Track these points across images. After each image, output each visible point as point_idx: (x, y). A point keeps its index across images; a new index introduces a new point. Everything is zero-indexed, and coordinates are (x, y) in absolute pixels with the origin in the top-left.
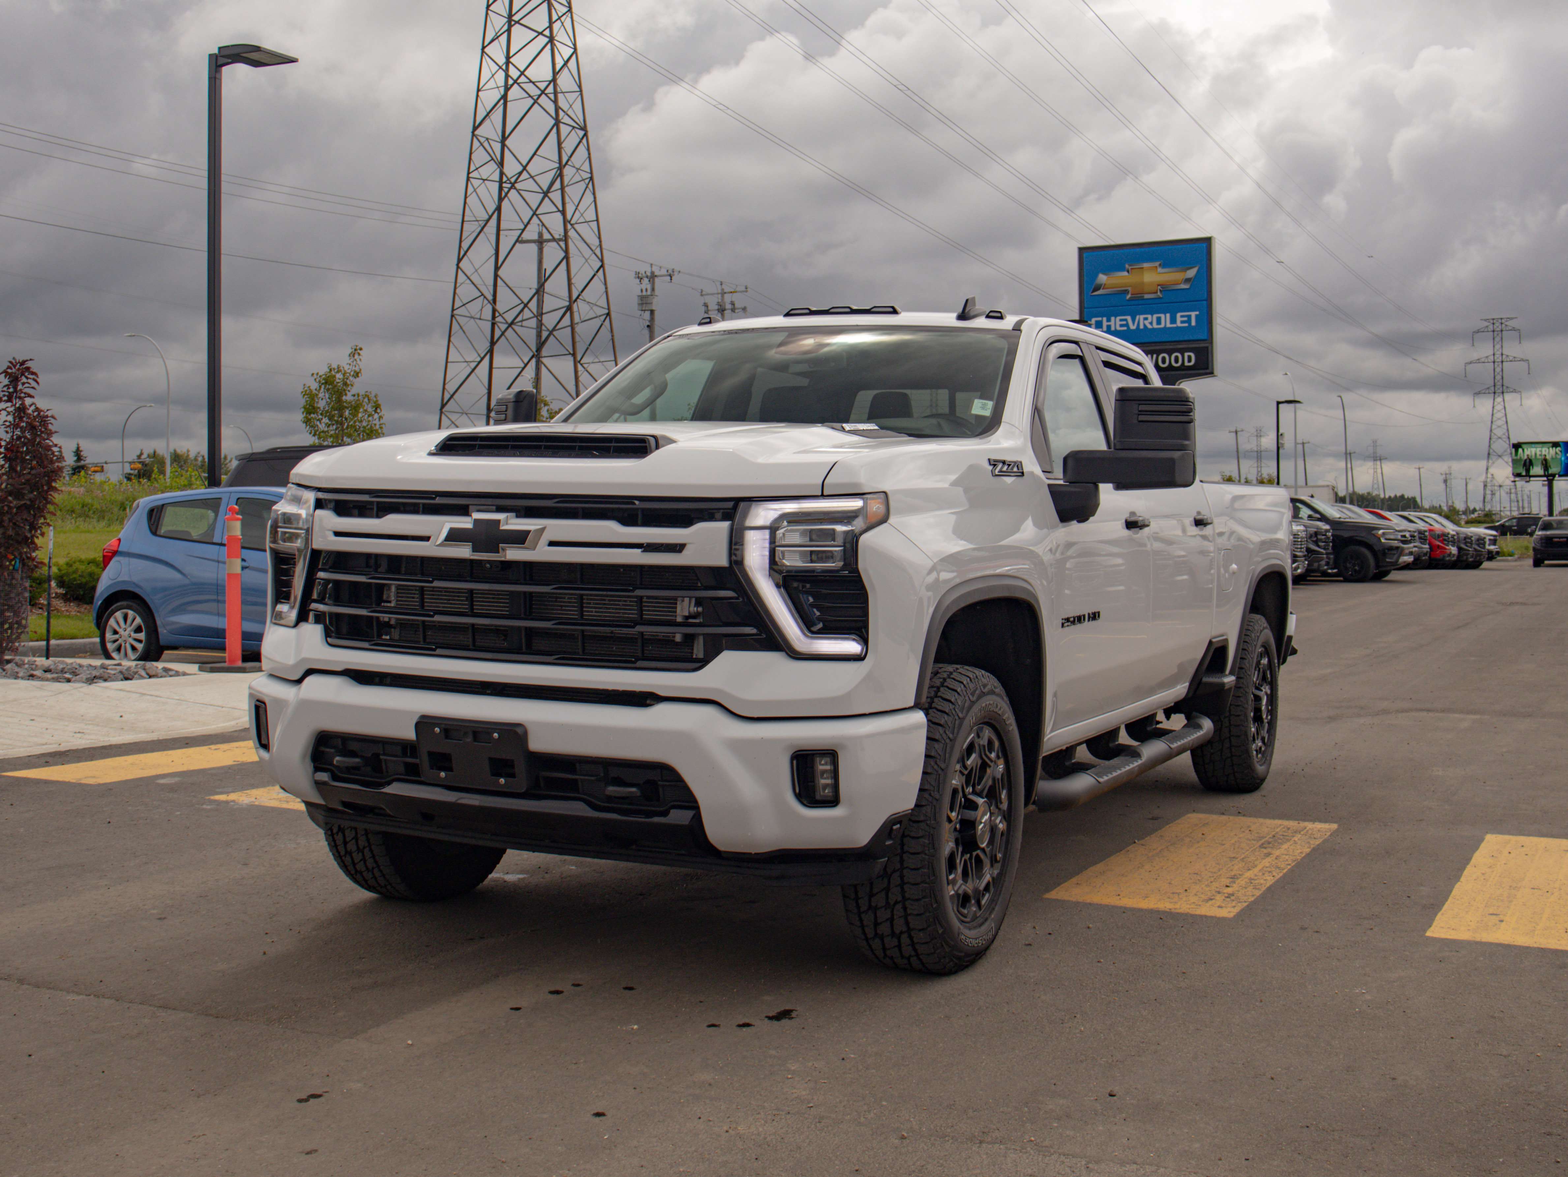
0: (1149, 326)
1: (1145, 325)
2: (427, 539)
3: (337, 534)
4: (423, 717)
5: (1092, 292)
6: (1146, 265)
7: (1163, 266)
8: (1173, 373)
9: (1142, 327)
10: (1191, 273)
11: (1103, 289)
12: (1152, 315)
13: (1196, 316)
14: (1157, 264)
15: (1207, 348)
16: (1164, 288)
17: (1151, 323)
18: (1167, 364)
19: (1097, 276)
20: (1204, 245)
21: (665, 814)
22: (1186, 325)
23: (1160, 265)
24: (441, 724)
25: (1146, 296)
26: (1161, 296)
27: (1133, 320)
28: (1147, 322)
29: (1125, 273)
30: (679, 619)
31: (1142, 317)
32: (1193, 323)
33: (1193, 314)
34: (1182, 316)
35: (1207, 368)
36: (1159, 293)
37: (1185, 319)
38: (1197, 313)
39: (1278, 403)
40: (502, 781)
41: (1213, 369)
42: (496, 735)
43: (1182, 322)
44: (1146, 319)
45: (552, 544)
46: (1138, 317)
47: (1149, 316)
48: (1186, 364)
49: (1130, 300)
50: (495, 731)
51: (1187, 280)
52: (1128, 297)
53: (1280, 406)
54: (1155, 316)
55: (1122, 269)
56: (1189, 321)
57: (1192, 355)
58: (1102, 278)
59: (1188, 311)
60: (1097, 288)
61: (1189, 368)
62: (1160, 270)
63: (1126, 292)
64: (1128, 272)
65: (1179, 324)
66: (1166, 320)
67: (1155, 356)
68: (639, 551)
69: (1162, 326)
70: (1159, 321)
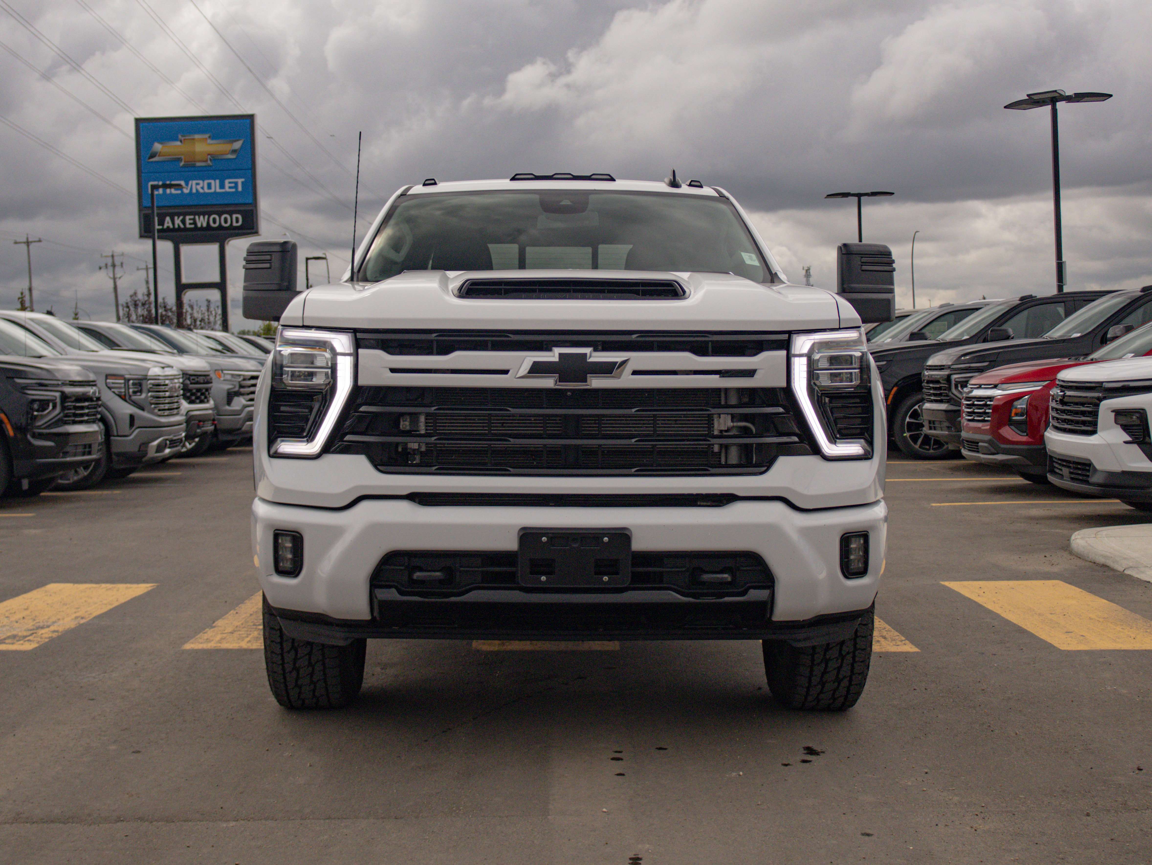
0: (201, 191)
1: (197, 190)
2: (506, 372)
3: (393, 370)
4: (523, 529)
5: (150, 158)
6: (197, 136)
7: (212, 138)
8: (222, 232)
9: (194, 191)
10: (237, 145)
11: (159, 156)
12: (203, 181)
13: (242, 183)
14: (207, 136)
15: (252, 211)
16: (214, 157)
17: (203, 188)
18: (217, 224)
19: (152, 144)
20: (248, 121)
21: (744, 593)
22: (233, 190)
23: (210, 137)
24: (548, 533)
25: (198, 164)
26: (211, 164)
27: (187, 184)
28: (199, 187)
29: (179, 143)
30: (716, 433)
31: (194, 182)
32: (240, 189)
33: (240, 181)
34: (230, 183)
35: (253, 228)
36: (209, 162)
37: (233, 185)
38: (243, 180)
39: (307, 259)
40: (606, 578)
41: (257, 228)
42: (606, 539)
43: (230, 188)
44: (197, 184)
45: (635, 373)
46: (190, 182)
47: (201, 182)
48: (235, 224)
49: (184, 166)
50: (605, 535)
51: (234, 151)
52: (182, 164)
53: (310, 261)
54: (206, 182)
55: (176, 139)
56: (236, 186)
57: (240, 216)
58: (158, 147)
59: (235, 178)
60: (153, 156)
61: (236, 228)
62: (209, 141)
63: (180, 160)
64: (181, 141)
65: (227, 189)
66: (216, 186)
67: (206, 217)
68: (718, 376)
69: (213, 190)
70: (209, 186)
